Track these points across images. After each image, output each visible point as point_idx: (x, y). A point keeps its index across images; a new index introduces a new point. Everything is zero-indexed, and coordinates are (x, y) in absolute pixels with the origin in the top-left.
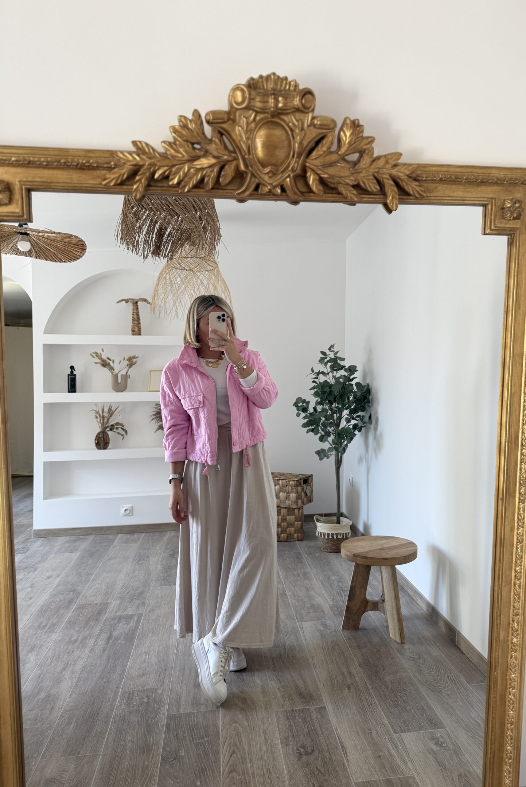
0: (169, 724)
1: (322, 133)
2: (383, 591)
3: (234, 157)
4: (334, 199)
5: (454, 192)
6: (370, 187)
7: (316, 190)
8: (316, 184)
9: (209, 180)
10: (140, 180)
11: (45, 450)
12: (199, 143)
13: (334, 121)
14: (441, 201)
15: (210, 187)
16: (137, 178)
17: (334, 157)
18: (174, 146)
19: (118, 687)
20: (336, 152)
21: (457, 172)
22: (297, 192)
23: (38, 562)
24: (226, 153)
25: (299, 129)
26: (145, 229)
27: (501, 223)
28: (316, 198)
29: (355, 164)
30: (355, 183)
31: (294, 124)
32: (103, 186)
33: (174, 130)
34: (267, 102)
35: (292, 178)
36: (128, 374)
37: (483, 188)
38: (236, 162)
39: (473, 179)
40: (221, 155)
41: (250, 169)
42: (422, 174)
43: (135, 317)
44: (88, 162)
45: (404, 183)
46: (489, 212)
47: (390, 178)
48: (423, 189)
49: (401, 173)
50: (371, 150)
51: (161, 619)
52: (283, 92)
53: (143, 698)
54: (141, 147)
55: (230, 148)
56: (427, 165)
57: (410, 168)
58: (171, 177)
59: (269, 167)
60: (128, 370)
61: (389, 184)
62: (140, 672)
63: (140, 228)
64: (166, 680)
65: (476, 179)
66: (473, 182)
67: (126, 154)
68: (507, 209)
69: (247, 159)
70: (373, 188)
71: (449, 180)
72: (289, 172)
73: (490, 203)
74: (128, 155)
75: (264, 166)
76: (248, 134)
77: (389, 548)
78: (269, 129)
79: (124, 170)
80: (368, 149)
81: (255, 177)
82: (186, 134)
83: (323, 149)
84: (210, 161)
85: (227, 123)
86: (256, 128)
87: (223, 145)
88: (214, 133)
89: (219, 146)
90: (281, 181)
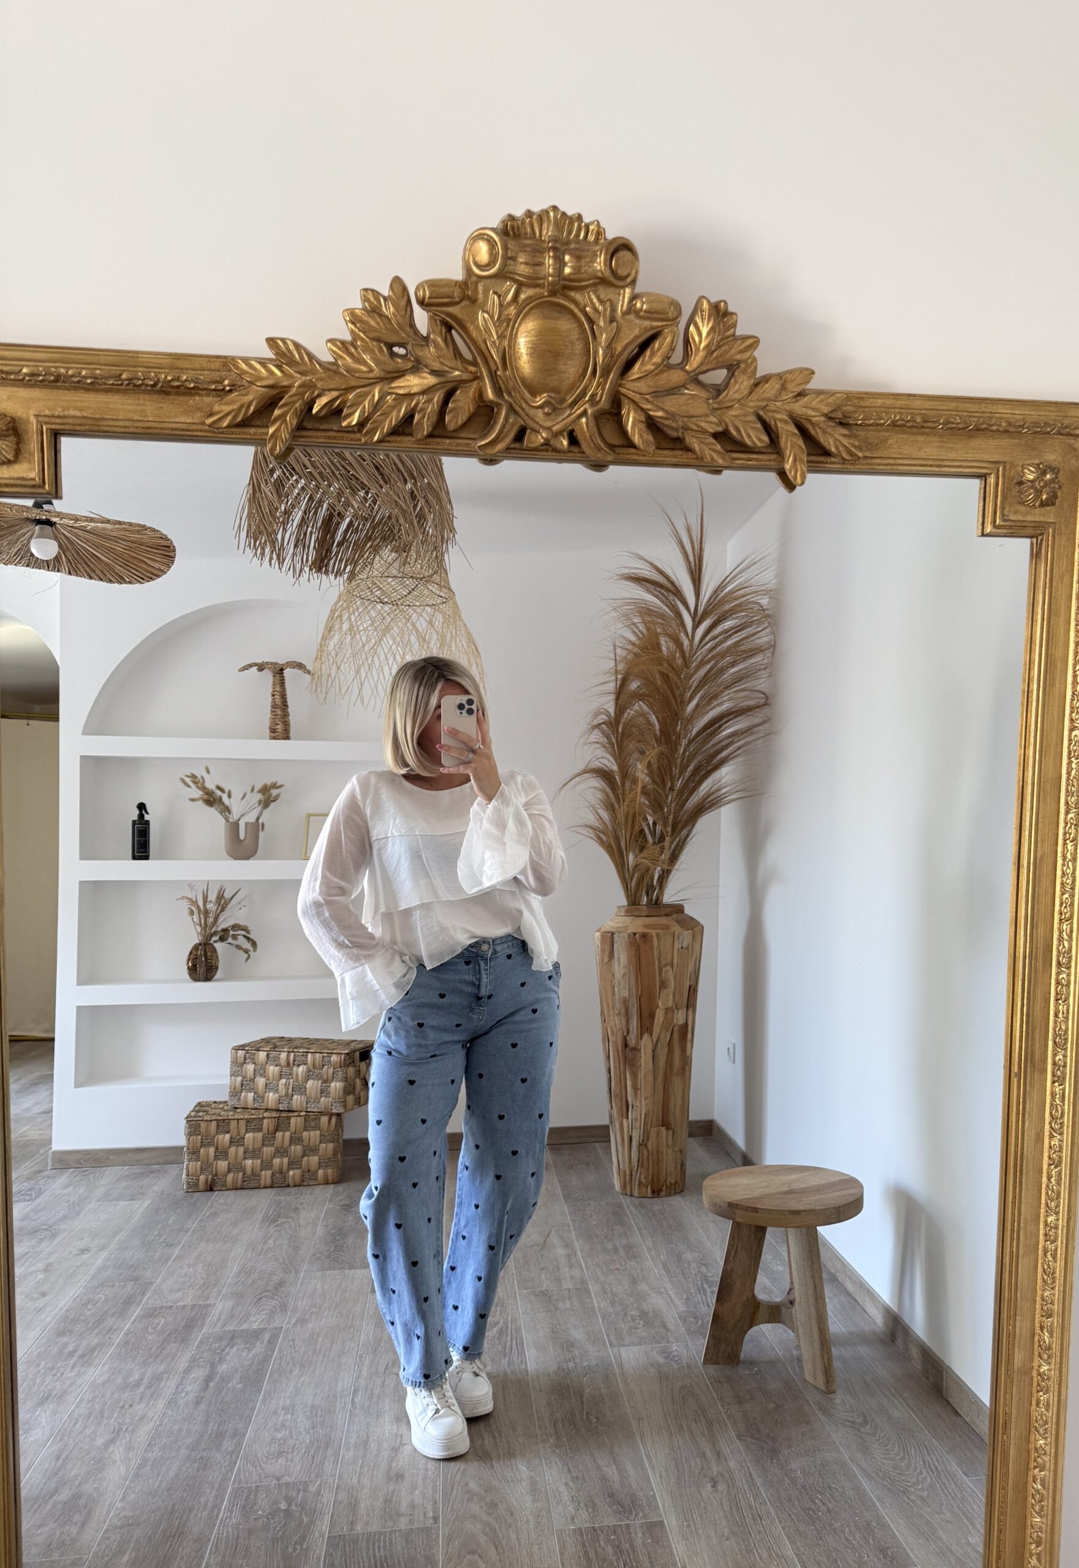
0: (331, 1555)
1: (652, 328)
2: (792, 1283)
3: (474, 373)
4: (676, 460)
5: (920, 449)
6: (749, 436)
7: (640, 441)
8: (640, 430)
9: (422, 418)
10: (282, 416)
11: (81, 982)
12: (402, 345)
13: (677, 306)
14: (895, 467)
15: (426, 433)
16: (277, 412)
17: (676, 377)
18: (353, 350)
19: (225, 1480)
20: (681, 366)
21: (926, 409)
22: (602, 444)
23: (60, 1220)
24: (459, 364)
25: (605, 320)
26: (297, 516)
27: (1016, 512)
28: (641, 458)
29: (718, 390)
30: (719, 429)
31: (595, 309)
32: (207, 428)
33: (354, 318)
34: (542, 264)
35: (590, 416)
36: (260, 821)
37: (978, 442)
38: (478, 384)
39: (958, 423)
40: (447, 369)
41: (506, 396)
42: (855, 412)
43: (278, 701)
44: (178, 379)
45: (818, 430)
46: (991, 489)
47: (789, 420)
48: (857, 443)
49: (811, 410)
50: (752, 362)
51: (320, 1339)
52: (572, 246)
53: (276, 1502)
54: (286, 351)
55: (467, 355)
56: (866, 393)
57: (831, 399)
58: (345, 412)
59: (545, 394)
60: (261, 814)
61: (787, 431)
62: (272, 1450)
63: (287, 513)
64: (328, 1468)
65: (966, 423)
66: (959, 429)
67: (253, 362)
68: (1030, 484)
69: (500, 378)
70: (754, 440)
71: (909, 424)
72: (585, 405)
73: (995, 471)
74: (258, 366)
75: (534, 392)
76: (502, 327)
77: (804, 1191)
78: (545, 318)
79: (250, 397)
80: (745, 361)
81: (516, 413)
82: (376, 326)
83: (654, 360)
84: (426, 381)
85: (460, 306)
86: (518, 315)
87: (451, 349)
88: (434, 323)
89: (442, 349)
90: (568, 424)
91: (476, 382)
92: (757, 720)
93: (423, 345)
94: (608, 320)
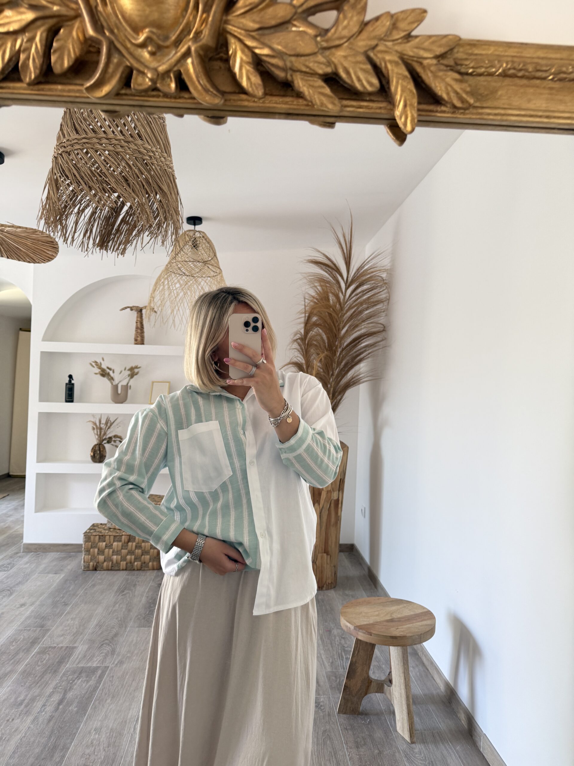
3: (74, 10)
6: (359, 81)
7: (249, 84)
8: (249, 73)
9: (28, 60)
11: (38, 461)
21: (539, 58)
22: (209, 86)
23: (17, 584)
28: (252, 104)
30: (329, 70)
35: (194, 54)
36: (129, 385)
38: (81, 23)
40: (44, 3)
41: (107, 32)
43: (139, 325)
45: (430, 74)
47: (400, 62)
49: (422, 52)
50: (364, 1)
51: (127, 677)
57: (443, 43)
59: (147, 30)
60: (129, 381)
61: (398, 74)
69: (100, 12)
70: (366, 84)
72: (189, 45)
75: (135, 28)
77: (400, 620)
81: (120, 53)
84: (24, 17)
90: (173, 64)
91: (78, 20)
92: (379, 339)
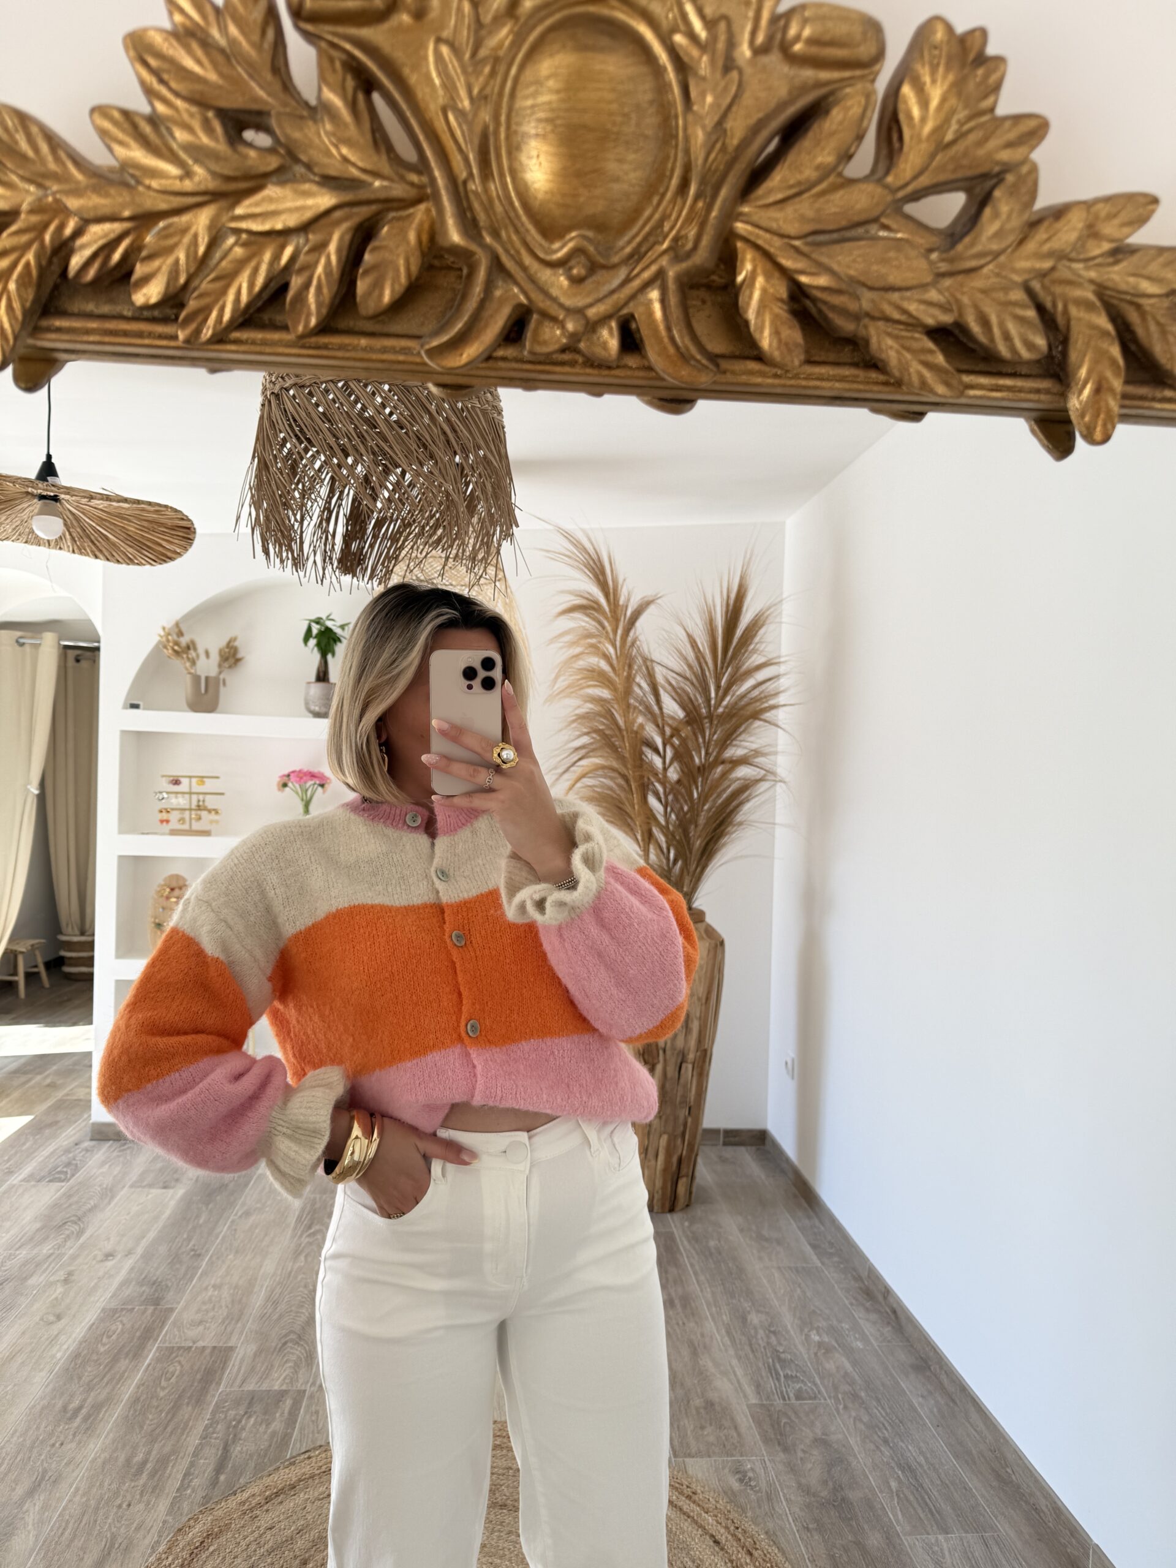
1: (819, 84)
3: (421, 187)
4: (847, 386)
6: (1007, 337)
7: (775, 343)
8: (775, 318)
9: (307, 286)
11: (118, 956)
12: (256, 119)
13: (877, 34)
15: (313, 321)
17: (864, 200)
18: (147, 129)
20: (873, 180)
22: (693, 350)
23: (90, 1210)
24: (383, 164)
25: (713, 62)
28: (770, 381)
29: (950, 237)
30: (947, 319)
31: (692, 36)
33: (143, 49)
35: (672, 285)
38: (428, 211)
40: (355, 172)
41: (488, 239)
45: (1153, 327)
47: (1098, 303)
49: (1146, 281)
50: (1030, 173)
58: (140, 270)
59: (573, 234)
61: (1090, 329)
69: (476, 193)
70: (1018, 344)
72: (660, 260)
75: (551, 231)
76: (481, 79)
78: (579, 50)
80: (1015, 169)
81: (509, 276)
82: (197, 69)
83: (819, 160)
84: (310, 202)
85: (386, 26)
86: (516, 44)
87: (367, 125)
88: (326, 64)
89: (346, 125)
90: (622, 302)
91: (422, 207)
93: (302, 117)
94: (720, 63)
